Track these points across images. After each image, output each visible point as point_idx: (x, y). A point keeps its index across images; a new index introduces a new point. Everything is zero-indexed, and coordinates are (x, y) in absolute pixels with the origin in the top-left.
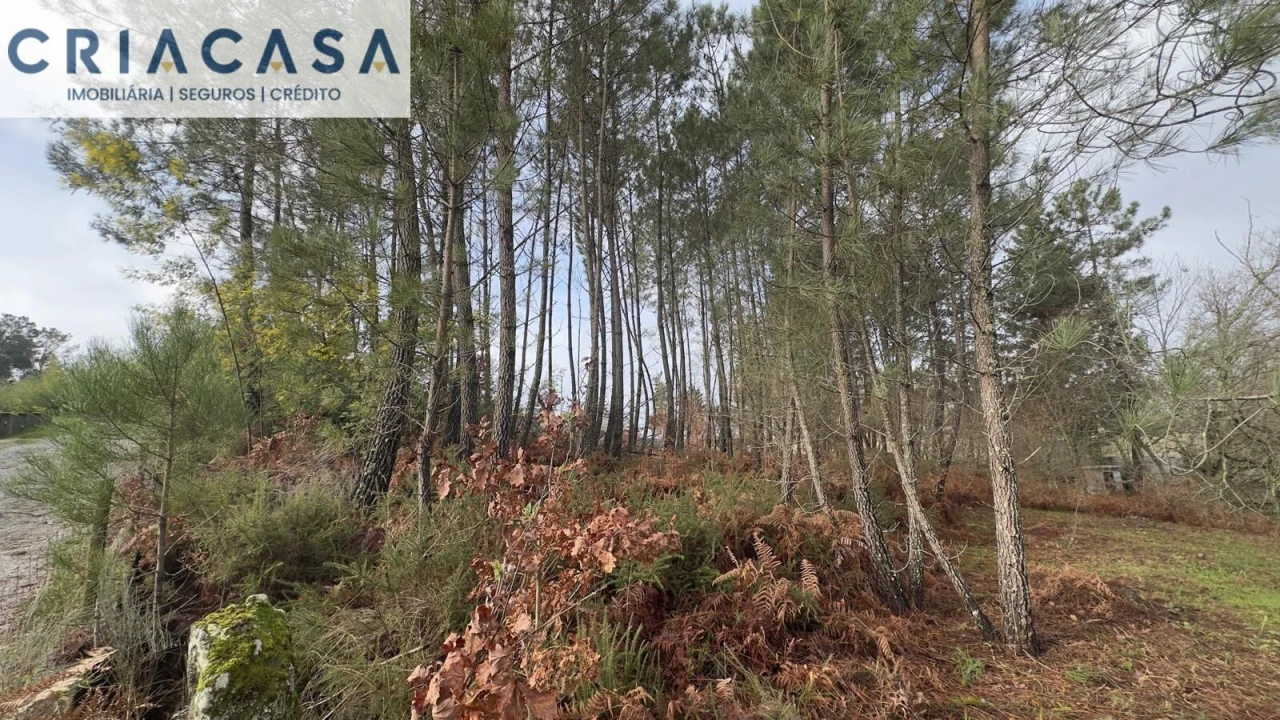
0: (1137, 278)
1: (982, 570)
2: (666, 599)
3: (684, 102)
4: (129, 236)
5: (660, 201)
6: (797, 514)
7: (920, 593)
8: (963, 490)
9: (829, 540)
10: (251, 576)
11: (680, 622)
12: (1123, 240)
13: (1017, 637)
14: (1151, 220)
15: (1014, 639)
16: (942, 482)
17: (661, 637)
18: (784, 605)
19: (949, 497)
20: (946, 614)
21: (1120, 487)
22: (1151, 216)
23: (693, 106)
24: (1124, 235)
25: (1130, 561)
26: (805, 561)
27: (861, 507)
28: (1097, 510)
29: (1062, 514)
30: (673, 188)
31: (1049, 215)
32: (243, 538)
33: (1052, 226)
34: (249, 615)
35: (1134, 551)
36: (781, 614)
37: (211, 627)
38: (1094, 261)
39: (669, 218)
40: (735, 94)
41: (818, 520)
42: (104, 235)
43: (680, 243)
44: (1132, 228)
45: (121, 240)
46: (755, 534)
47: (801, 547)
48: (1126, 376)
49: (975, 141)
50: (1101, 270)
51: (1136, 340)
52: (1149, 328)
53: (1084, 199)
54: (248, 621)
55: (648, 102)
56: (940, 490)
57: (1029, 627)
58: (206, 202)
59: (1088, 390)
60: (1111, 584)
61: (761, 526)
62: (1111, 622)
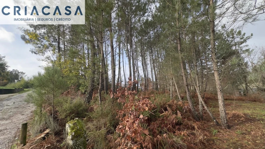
0: (246, 49)
1: (215, 113)
2: (150, 119)
3: (145, 18)
4: (37, 52)
5: (141, 39)
6: (175, 102)
7: (202, 117)
8: (208, 96)
9: (182, 107)
10: (68, 117)
11: (154, 123)
12: (242, 41)
13: (224, 125)
14: (248, 37)
15: (224, 126)
16: (204, 95)
17: (150, 127)
18: (175, 120)
19: (206, 98)
20: (208, 121)
21: (243, 95)
22: (248, 36)
23: (147, 19)
24: (242, 40)
25: (247, 110)
26: (178, 111)
27: (189, 100)
28: (238, 100)
29: (230, 101)
30: (143, 36)
31: (225, 37)
32: (66, 109)
33: (226, 39)
34: (76, 122)
35: (248, 108)
36: (174, 121)
37: (70, 124)
38: (236, 46)
39: (143, 42)
40: (156, 15)
41: (180, 103)
42: (32, 53)
43: (145, 48)
44: (244, 38)
45: (35, 53)
46: (167, 106)
47: (176, 108)
48: (244, 71)
49: (211, 21)
50: (237, 48)
51: (245, 63)
52: (248, 60)
53: (233, 33)
54: (76, 123)
55: (138, 19)
56: (204, 96)
57: (227, 123)
58: (51, 45)
59: (235, 74)
60: (244, 114)
61: (168, 104)
62: (245, 122)
